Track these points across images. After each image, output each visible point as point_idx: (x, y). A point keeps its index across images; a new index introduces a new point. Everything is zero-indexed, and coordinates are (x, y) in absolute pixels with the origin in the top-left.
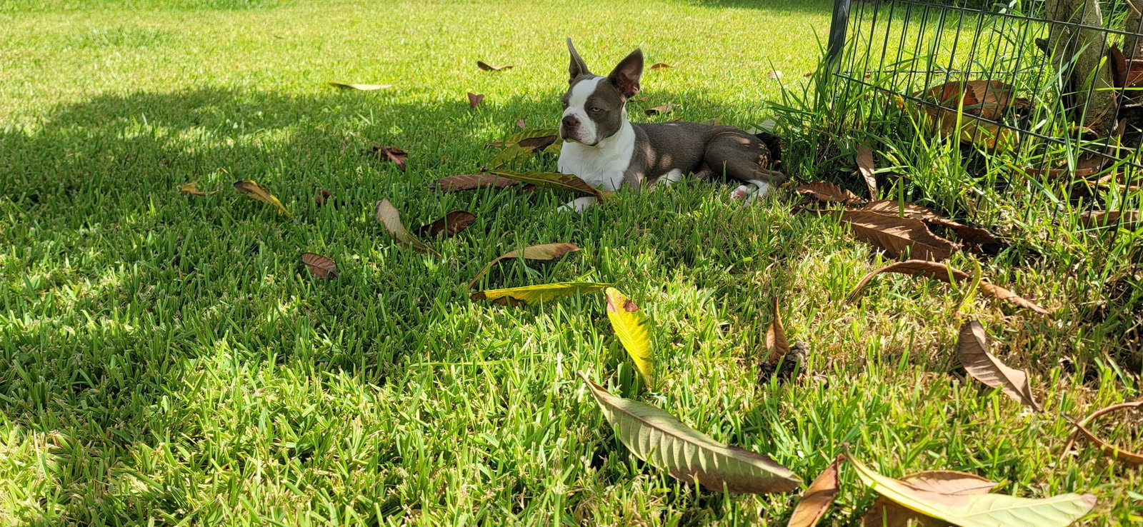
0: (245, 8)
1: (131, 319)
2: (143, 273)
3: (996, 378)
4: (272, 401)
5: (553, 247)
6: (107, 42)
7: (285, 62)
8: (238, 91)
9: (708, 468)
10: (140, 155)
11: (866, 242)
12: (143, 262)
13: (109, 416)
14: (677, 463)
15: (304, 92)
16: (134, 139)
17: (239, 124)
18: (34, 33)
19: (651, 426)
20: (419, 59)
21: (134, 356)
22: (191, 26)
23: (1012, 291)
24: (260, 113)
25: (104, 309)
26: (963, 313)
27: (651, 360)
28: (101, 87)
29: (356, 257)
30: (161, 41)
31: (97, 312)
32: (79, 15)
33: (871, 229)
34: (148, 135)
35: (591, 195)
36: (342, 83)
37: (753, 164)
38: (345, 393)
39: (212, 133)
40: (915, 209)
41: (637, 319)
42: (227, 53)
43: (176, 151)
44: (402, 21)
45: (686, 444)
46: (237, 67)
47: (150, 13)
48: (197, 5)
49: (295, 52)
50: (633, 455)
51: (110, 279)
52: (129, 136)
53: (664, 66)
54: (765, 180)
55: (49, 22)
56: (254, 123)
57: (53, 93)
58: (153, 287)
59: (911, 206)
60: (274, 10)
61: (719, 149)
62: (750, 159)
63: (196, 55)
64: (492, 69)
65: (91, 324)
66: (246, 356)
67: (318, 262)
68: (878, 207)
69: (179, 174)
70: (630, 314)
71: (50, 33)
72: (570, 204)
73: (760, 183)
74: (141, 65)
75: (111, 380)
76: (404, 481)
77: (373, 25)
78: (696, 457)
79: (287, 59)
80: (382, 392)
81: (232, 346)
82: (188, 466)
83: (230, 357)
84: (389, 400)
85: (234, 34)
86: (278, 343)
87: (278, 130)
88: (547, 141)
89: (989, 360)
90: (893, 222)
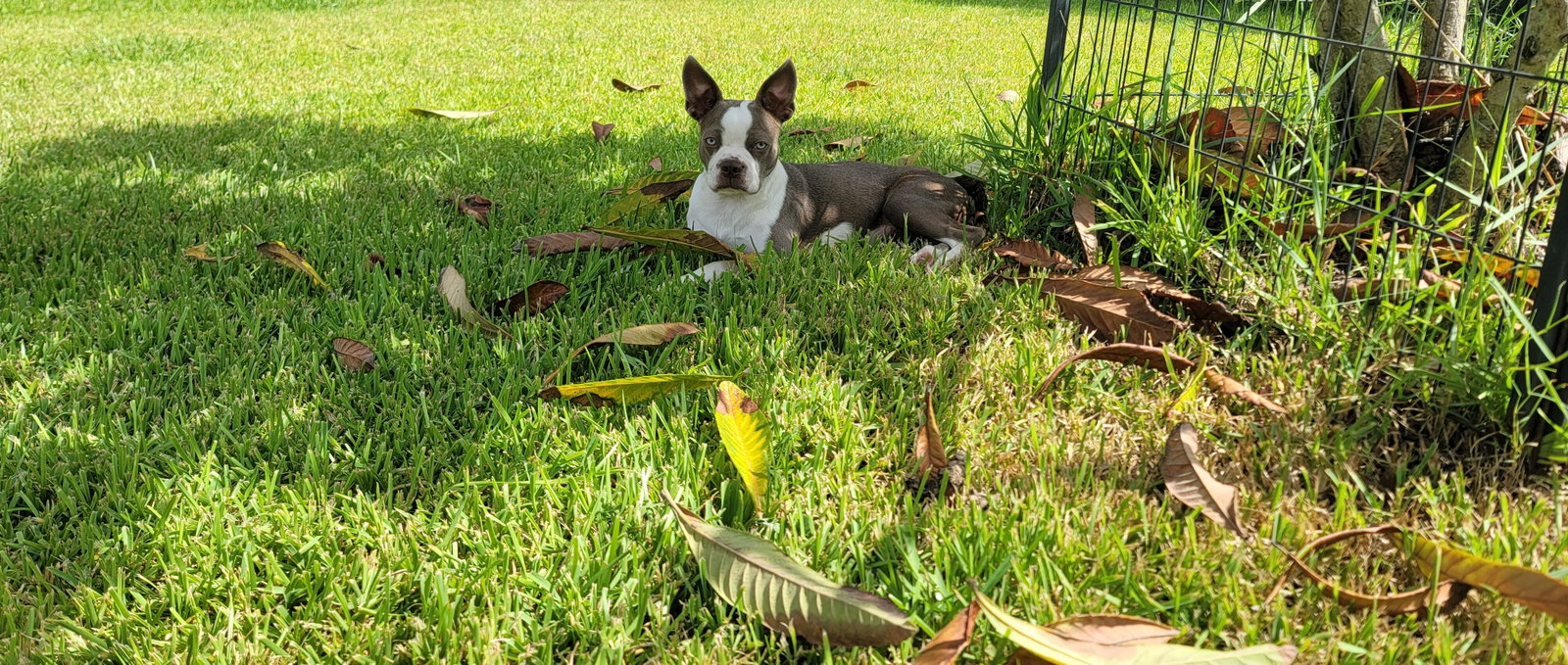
0: (314, 7)
1: (97, 426)
2: (120, 366)
3: (1199, 496)
4: (263, 533)
5: (662, 329)
6: (119, 55)
7: (356, 82)
8: (286, 121)
9: (810, 615)
10: (140, 209)
11: (1073, 320)
12: (121, 352)
13: (51, 552)
14: (773, 609)
15: (376, 123)
16: (136, 186)
17: (280, 165)
18: (24, 43)
19: (745, 561)
20: (537, 76)
21: (93, 476)
22: (238, 33)
23: (1246, 383)
24: (310, 152)
25: (62, 413)
26: (1179, 413)
27: (765, 475)
28: (103, 116)
29: (406, 342)
30: (193, 53)
31: (53, 416)
32: (87, 18)
33: (1080, 303)
34: (155, 182)
35: (727, 259)
36: (428, 110)
37: (946, 217)
38: (362, 521)
39: (240, 179)
40: (1141, 277)
41: (756, 421)
42: (280, 70)
43: (190, 203)
44: (521, 24)
45: (786, 583)
46: (290, 89)
47: (185, 15)
48: (249, 4)
49: (372, 68)
50: (721, 599)
51: (77, 372)
52: (130, 182)
53: (863, 84)
54: (959, 237)
55: (47, 28)
56: (301, 165)
57: (38, 125)
58: (131, 384)
59: (1137, 273)
60: (352, 9)
61: (902, 196)
62: (941, 211)
63: (237, 72)
64: (631, 89)
65: (43, 433)
66: (240, 475)
67: (352, 350)
68: (1094, 274)
69: (187, 233)
70: (748, 415)
71: (46, 43)
72: (698, 272)
73: (952, 242)
74: (160, 86)
75: (59, 506)
76: (417, 634)
77: (481, 31)
78: (796, 600)
79: (359, 77)
80: (411, 519)
81: (222, 461)
82: (144, 617)
83: (217, 475)
84: (419, 530)
85: (292, 44)
86: (283, 456)
87: (330, 173)
88: (679, 187)
89: (1194, 473)
90: (1108, 294)
